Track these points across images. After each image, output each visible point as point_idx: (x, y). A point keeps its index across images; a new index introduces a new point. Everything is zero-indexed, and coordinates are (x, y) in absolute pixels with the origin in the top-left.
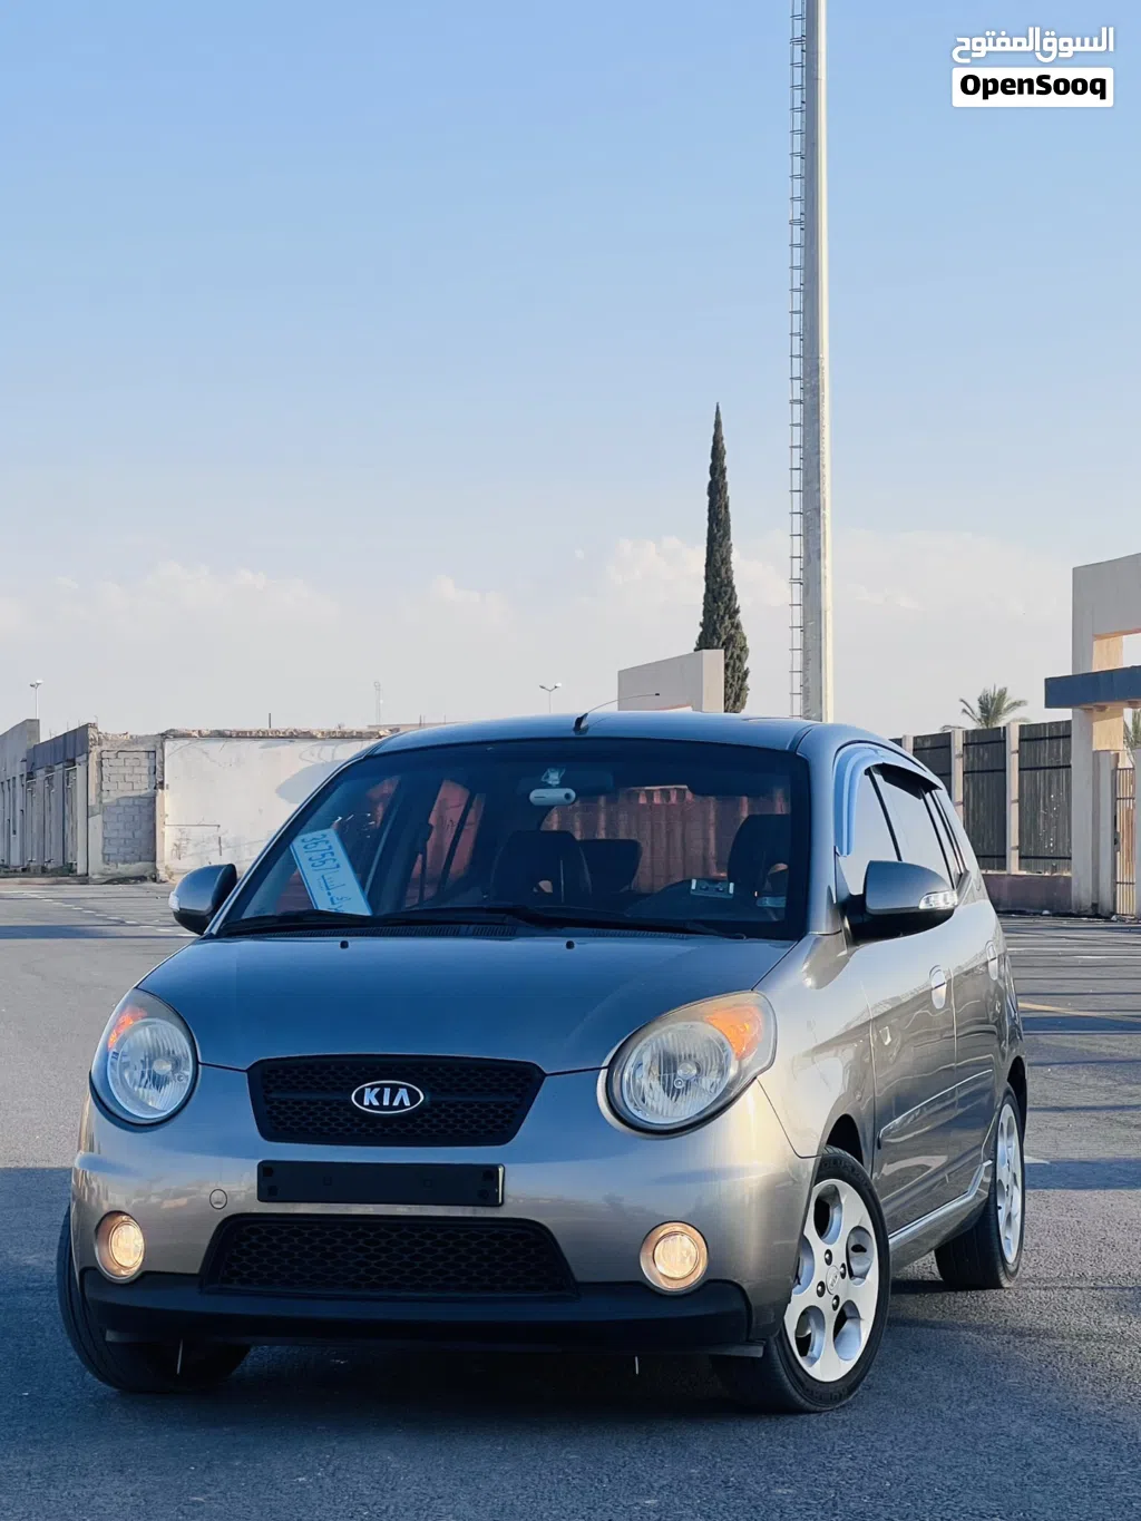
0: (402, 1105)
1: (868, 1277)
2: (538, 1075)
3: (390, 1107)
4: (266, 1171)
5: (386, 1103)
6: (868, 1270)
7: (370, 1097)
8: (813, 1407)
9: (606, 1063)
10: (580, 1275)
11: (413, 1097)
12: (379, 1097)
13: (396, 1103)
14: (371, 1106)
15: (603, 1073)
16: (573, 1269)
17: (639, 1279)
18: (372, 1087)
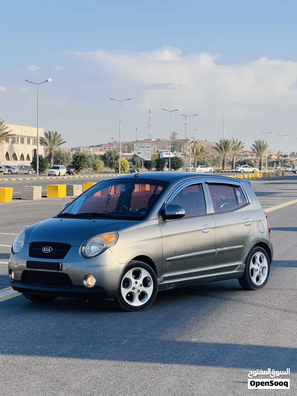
0: (49, 251)
1: (150, 287)
2: (71, 246)
3: (47, 252)
4: (28, 262)
5: (47, 251)
6: (150, 285)
7: (44, 250)
8: (131, 311)
9: (82, 244)
10: (74, 284)
11: (51, 249)
12: (46, 250)
13: (48, 251)
14: (44, 251)
15: (81, 246)
16: (73, 282)
17: (83, 285)
18: (45, 248)
